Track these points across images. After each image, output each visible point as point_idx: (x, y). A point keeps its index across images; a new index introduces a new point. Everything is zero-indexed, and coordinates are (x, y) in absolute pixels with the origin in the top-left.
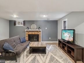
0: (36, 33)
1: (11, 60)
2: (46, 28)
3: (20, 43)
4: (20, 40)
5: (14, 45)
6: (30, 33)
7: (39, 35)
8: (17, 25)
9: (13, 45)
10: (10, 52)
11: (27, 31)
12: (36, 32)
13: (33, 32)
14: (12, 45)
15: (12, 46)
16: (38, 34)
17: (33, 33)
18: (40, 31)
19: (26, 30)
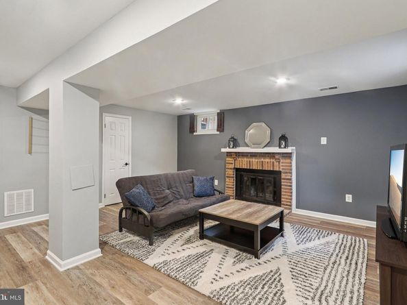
0: (268, 164)
1: (144, 236)
2: (324, 141)
3: (192, 195)
4: (193, 187)
5: (166, 197)
6: (243, 163)
7: (280, 172)
8: (199, 131)
9: (161, 198)
10: (141, 213)
11: (229, 154)
12: (267, 160)
13: (254, 160)
14: (158, 197)
15: (157, 199)
16: (276, 169)
17: (255, 164)
18: (289, 155)
19: (228, 150)
